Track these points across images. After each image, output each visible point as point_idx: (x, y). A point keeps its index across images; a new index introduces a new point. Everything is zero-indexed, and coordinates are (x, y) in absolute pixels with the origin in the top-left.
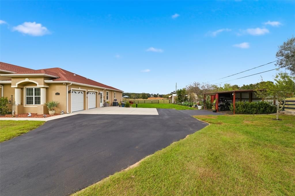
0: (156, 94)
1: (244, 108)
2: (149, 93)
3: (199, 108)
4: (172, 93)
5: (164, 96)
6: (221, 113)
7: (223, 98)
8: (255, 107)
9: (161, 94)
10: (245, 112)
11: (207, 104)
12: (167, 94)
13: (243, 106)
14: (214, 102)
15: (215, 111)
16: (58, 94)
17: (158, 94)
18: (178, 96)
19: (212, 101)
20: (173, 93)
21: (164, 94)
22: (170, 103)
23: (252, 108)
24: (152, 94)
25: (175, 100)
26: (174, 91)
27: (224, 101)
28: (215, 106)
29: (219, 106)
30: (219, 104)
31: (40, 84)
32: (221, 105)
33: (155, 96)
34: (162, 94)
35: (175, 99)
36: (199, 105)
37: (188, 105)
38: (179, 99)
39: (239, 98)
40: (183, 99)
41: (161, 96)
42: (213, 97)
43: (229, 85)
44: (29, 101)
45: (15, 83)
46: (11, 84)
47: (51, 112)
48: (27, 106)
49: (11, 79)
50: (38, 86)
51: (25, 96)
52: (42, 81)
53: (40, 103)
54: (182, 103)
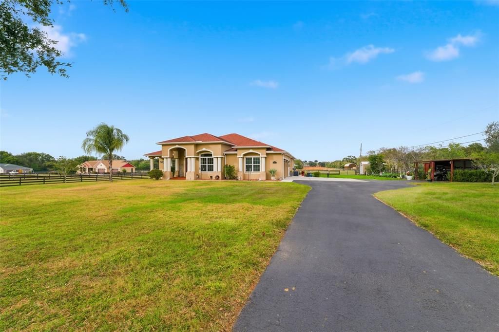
0: (314, 161)
1: (463, 176)
3: (408, 179)
4: (344, 158)
6: (437, 182)
7: (440, 167)
8: (475, 176)
9: (322, 162)
10: (463, 180)
11: (420, 175)
13: (462, 174)
14: (430, 171)
15: (431, 181)
16: (275, 162)
17: (316, 161)
19: (426, 170)
20: (346, 159)
22: (356, 174)
23: (471, 176)
24: (306, 161)
25: (365, 170)
26: (348, 157)
27: (442, 170)
28: (430, 175)
29: (435, 176)
30: (435, 174)
31: (262, 154)
32: (437, 175)
33: (312, 164)
35: (365, 168)
36: (409, 175)
37: (390, 176)
38: (373, 168)
39: (462, 166)
40: (380, 168)
41: (323, 165)
42: (428, 165)
43: (458, 145)
44: (248, 168)
45: (241, 154)
46: (236, 154)
47: (272, 178)
48: (247, 173)
49: (236, 150)
50: (261, 156)
51: (245, 164)
52: (265, 152)
53: (259, 170)
54: (381, 174)
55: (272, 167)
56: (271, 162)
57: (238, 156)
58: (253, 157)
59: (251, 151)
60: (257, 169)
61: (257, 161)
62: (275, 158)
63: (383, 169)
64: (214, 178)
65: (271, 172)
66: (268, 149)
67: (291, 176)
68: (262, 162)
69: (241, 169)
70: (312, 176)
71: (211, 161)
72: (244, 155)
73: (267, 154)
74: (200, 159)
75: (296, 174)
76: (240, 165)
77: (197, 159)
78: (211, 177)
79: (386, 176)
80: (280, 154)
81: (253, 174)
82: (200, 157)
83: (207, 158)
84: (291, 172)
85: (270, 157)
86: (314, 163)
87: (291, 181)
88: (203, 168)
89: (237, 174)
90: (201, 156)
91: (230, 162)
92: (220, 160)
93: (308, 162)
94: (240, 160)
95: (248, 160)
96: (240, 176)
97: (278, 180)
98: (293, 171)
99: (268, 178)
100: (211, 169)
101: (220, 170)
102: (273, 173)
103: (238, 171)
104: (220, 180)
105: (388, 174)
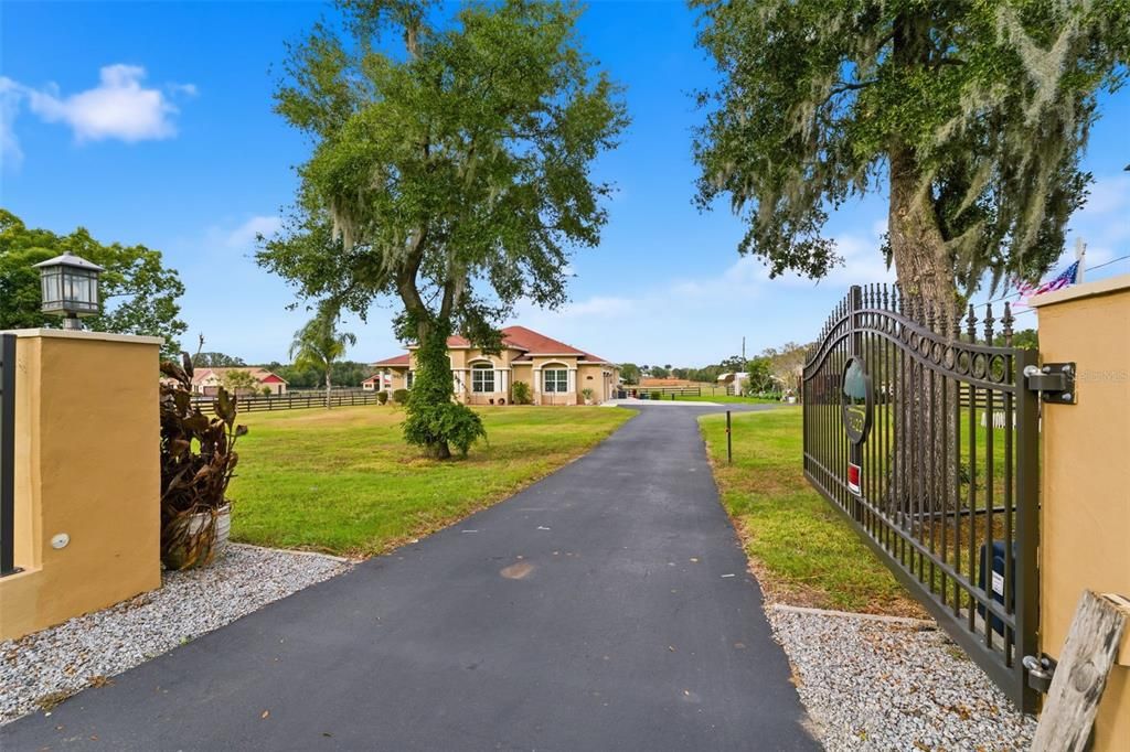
0: (663, 368)
2: (631, 362)
4: (724, 362)
5: (695, 374)
9: (680, 369)
12: (703, 367)
16: (590, 378)
17: (668, 367)
18: (752, 378)
21: (691, 367)
22: (729, 395)
24: (646, 367)
25: (741, 389)
26: (733, 358)
31: (571, 365)
33: (659, 373)
34: (685, 367)
35: (742, 385)
37: (772, 398)
38: (754, 385)
41: (681, 374)
44: (550, 387)
45: (538, 365)
46: (531, 365)
47: (587, 401)
48: (549, 394)
49: (531, 359)
50: (569, 368)
51: (544, 381)
52: (575, 362)
53: (565, 390)
54: (761, 394)
55: (586, 385)
56: (585, 377)
57: (534, 368)
58: (556, 369)
59: (554, 361)
60: (563, 387)
61: (563, 374)
62: (591, 371)
63: (768, 387)
64: (496, 401)
65: (584, 392)
66: (580, 358)
67: (614, 397)
68: (571, 377)
69: (538, 389)
70: (647, 398)
71: (490, 376)
72: (543, 367)
73: (578, 365)
74: (472, 373)
75: (622, 395)
76: (535, 382)
77: (467, 372)
78: (492, 401)
79: (767, 398)
80: (597, 365)
81: (557, 396)
82: (472, 369)
83: (483, 370)
84: (614, 392)
85: (583, 369)
86: (663, 371)
87: (615, 405)
88: (477, 388)
89: (531, 396)
90: (474, 367)
91: (521, 377)
92: (505, 373)
93: (650, 368)
94: (537, 374)
95: (549, 375)
96: (537, 399)
97: (595, 404)
98: (617, 390)
99: (580, 401)
100: (490, 388)
101: (505, 390)
102: (588, 393)
103: (533, 391)
104: (506, 406)
105: (770, 395)
